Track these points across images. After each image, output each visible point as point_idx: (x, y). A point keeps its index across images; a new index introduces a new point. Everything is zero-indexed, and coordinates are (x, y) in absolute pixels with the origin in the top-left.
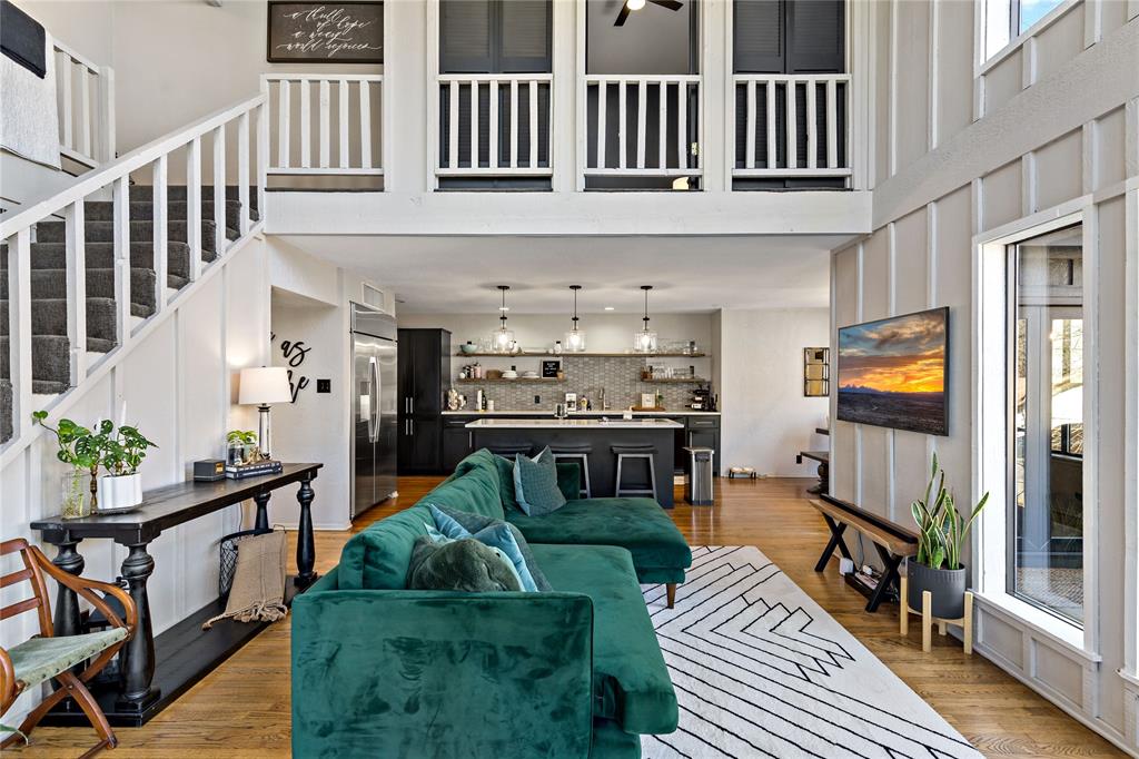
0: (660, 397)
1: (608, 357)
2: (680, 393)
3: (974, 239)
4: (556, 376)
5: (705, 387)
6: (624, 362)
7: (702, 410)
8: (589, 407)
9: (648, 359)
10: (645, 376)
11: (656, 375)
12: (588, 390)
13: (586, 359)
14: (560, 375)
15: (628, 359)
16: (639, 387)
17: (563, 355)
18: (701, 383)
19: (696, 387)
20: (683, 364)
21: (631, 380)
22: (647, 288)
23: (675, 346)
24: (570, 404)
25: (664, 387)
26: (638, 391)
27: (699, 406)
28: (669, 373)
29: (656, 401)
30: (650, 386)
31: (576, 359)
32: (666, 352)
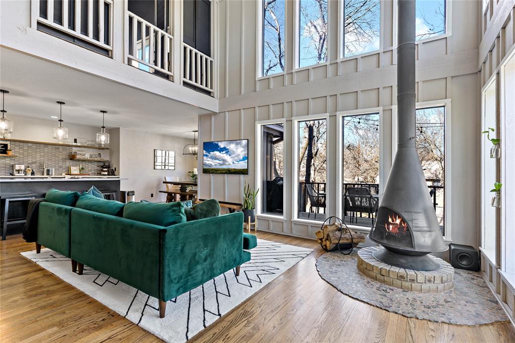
0: (82, 168)
1: (46, 144)
2: (94, 167)
3: (256, 122)
4: (6, 153)
5: (107, 164)
6: (58, 149)
7: (108, 175)
8: (33, 173)
9: (74, 148)
10: (72, 158)
11: (78, 157)
12: (32, 163)
13: (29, 145)
14: (10, 153)
15: (61, 147)
16: (68, 163)
17: (10, 141)
18: (104, 162)
19: (102, 164)
20: (95, 152)
21: (63, 159)
22: (104, 112)
23: (90, 143)
24: (18, 171)
25: (84, 163)
26: (68, 165)
27: (106, 173)
28: (87, 156)
29: (80, 171)
30: (75, 162)
31: (22, 144)
32: (86, 145)
